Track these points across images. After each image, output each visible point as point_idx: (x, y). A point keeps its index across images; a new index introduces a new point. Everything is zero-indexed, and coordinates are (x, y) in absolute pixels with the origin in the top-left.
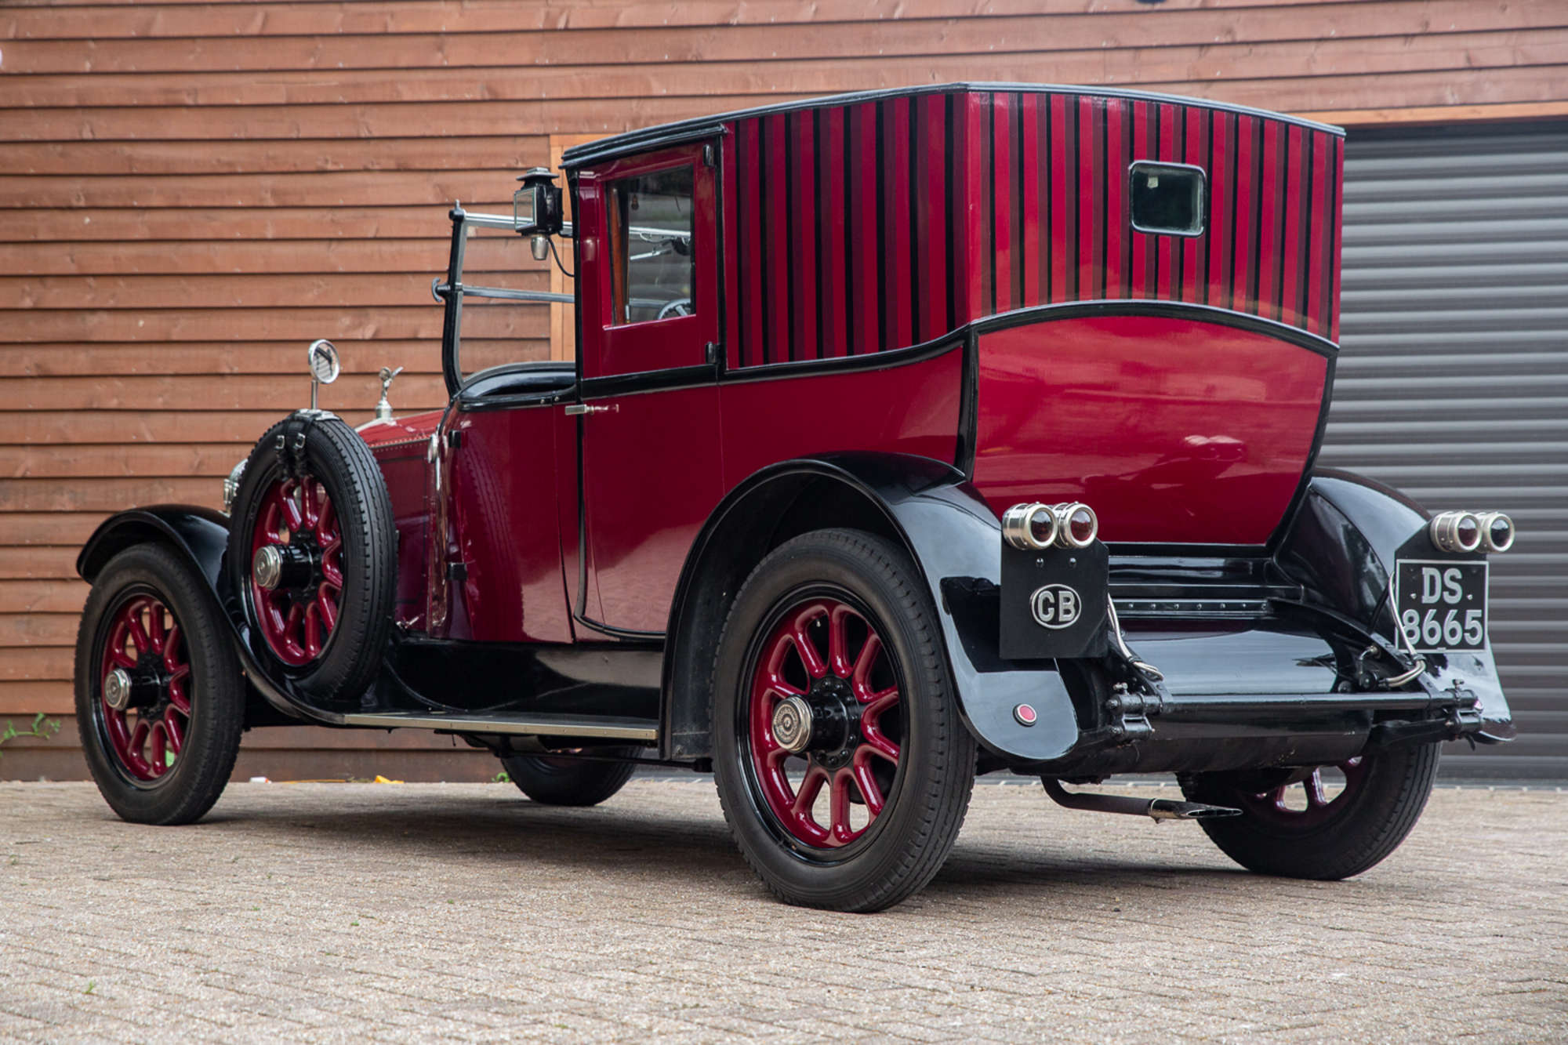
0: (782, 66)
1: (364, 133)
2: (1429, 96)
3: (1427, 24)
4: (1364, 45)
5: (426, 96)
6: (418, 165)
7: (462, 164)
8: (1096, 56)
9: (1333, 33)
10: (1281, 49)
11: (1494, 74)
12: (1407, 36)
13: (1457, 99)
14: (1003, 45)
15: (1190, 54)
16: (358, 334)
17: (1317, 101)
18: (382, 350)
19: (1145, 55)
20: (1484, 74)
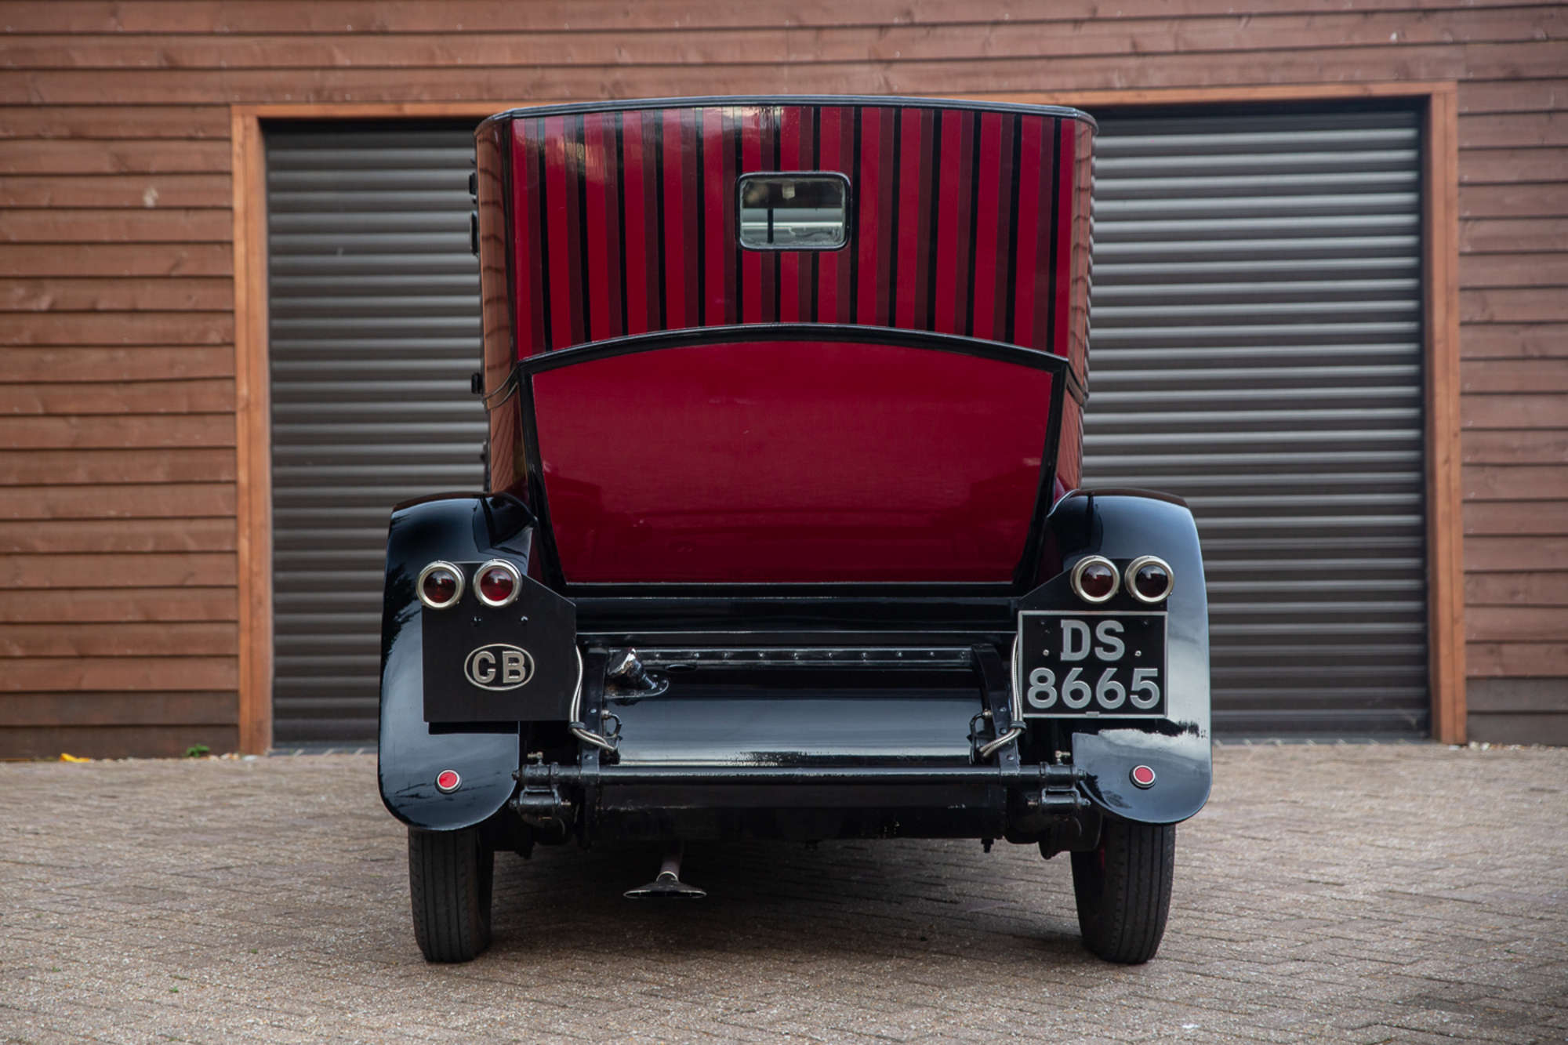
0: (468, 39)
1: (36, 100)
2: (1098, 79)
3: (1095, 10)
4: (1036, 30)
5: (101, 63)
6: (93, 133)
7: (140, 133)
8: (779, 35)
9: (1007, 17)
10: (958, 32)
11: (1158, 60)
12: (1077, 22)
13: (1124, 83)
14: (688, 22)
15: (869, 35)
16: (33, 306)
17: (992, 83)
18: (58, 321)
19: (827, 35)
20: (1148, 60)
